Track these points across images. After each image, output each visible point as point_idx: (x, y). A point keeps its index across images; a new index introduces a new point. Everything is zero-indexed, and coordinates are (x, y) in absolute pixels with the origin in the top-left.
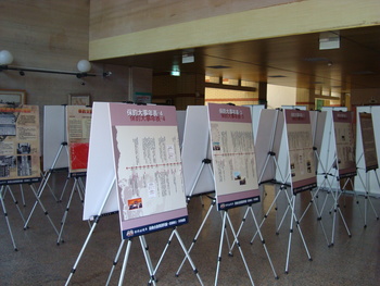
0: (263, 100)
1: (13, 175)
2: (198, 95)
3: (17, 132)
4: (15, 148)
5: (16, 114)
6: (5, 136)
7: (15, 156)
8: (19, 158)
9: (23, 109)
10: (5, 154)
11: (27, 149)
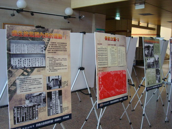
0: (158, 35)
1: (43, 115)
2: (128, 31)
3: (47, 63)
4: (44, 83)
5: (46, 40)
6: (33, 69)
7: (45, 92)
8: (50, 95)
9: (54, 34)
10: (33, 91)
11: (58, 82)
